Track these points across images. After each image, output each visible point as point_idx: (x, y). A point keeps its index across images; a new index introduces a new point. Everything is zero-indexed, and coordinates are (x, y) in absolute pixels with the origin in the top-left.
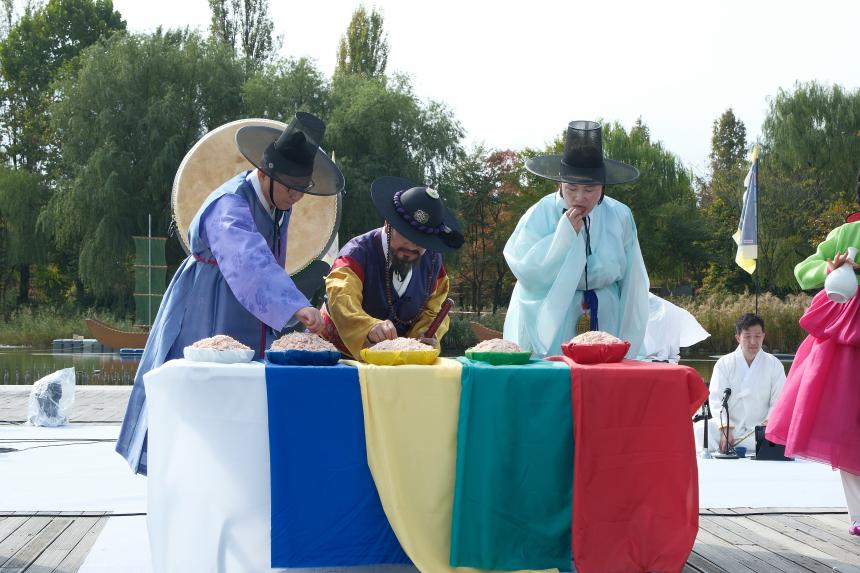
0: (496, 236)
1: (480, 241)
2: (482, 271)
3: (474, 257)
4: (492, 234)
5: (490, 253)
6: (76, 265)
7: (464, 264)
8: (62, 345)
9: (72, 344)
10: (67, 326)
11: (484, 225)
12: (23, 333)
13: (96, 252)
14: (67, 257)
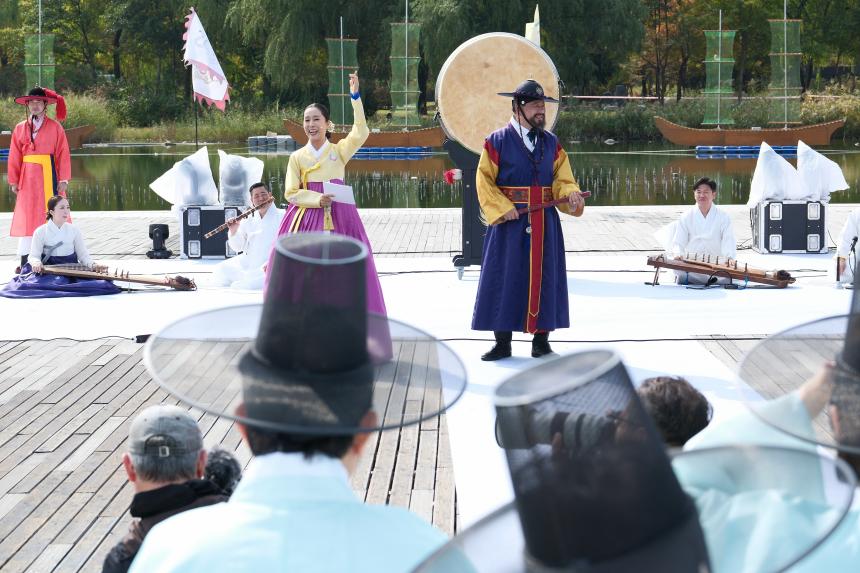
0: (679, 20)
1: (663, 25)
2: (666, 55)
3: (657, 41)
4: (675, 17)
5: (673, 37)
6: (261, 59)
7: (647, 49)
8: (257, 142)
9: (266, 142)
10: (259, 122)
11: (666, 9)
12: (218, 129)
13: (283, 46)
14: (253, 51)
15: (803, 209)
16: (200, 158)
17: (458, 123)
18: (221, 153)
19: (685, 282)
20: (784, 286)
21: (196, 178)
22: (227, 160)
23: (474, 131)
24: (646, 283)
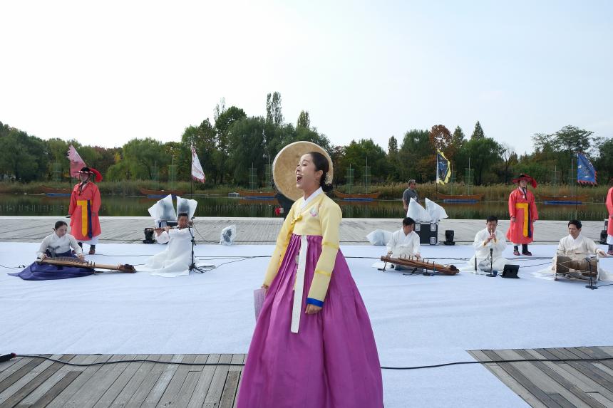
15: (429, 226)
16: (168, 199)
17: (283, 185)
18: (178, 198)
19: (399, 269)
20: (454, 274)
21: (166, 207)
22: (180, 200)
23: (291, 189)
24: (379, 269)
